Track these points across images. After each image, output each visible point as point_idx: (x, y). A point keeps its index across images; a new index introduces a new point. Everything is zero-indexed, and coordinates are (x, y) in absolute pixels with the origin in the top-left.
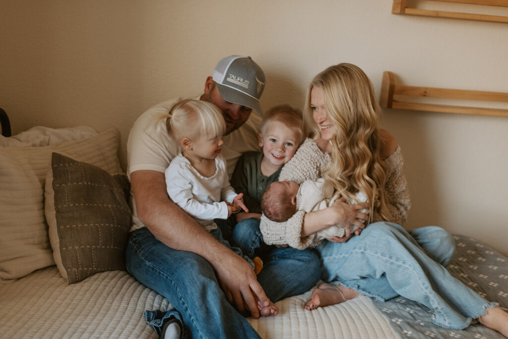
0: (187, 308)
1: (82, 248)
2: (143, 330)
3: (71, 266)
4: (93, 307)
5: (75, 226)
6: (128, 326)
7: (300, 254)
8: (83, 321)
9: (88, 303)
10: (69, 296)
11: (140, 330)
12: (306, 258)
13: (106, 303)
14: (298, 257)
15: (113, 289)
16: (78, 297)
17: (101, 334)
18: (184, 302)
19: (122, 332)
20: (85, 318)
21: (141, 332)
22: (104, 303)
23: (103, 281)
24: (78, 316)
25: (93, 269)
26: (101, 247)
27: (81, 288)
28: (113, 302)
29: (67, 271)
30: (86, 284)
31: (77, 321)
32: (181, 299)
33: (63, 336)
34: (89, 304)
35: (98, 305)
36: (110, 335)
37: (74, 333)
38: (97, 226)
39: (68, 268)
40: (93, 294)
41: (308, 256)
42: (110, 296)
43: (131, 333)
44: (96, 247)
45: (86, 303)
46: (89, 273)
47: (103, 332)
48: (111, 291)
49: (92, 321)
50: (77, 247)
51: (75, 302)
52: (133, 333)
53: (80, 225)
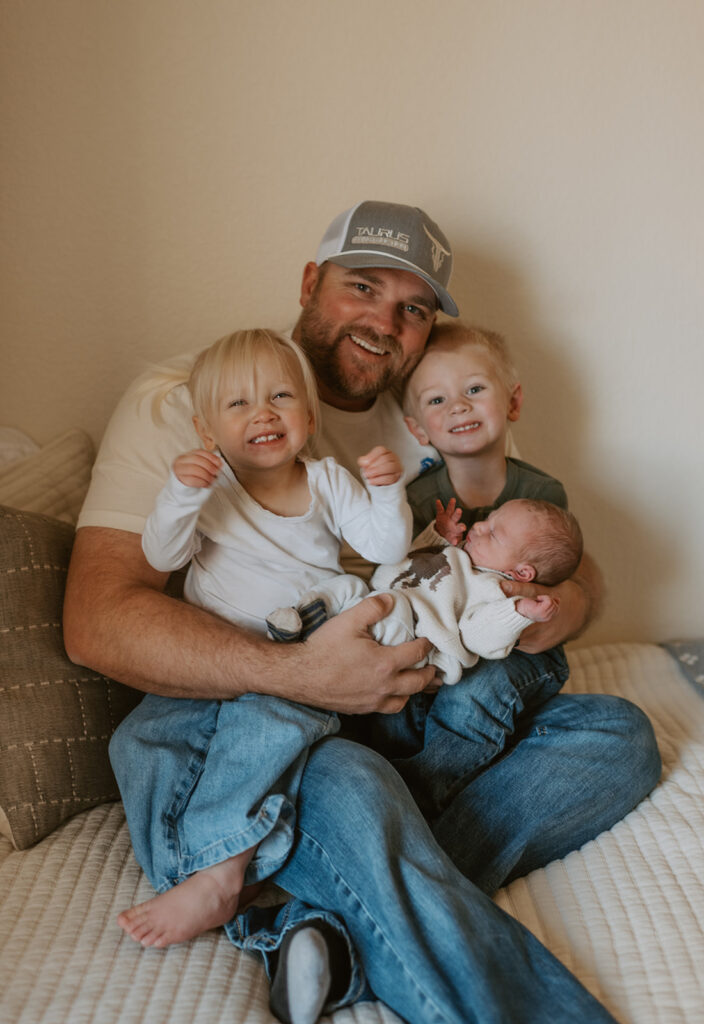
0: (358, 906)
1: (44, 746)
2: (233, 969)
3: (17, 798)
4: (86, 914)
5: (17, 687)
6: (191, 963)
7: (605, 716)
8: (66, 961)
9: (68, 903)
10: (14, 888)
11: (225, 970)
12: (622, 723)
13: (117, 898)
14: (602, 725)
15: (126, 856)
16: (40, 888)
17: (123, 997)
18: (347, 889)
19: (179, 981)
20: (71, 953)
21: (230, 976)
22: (112, 901)
23: (96, 833)
24: (48, 948)
25: (72, 800)
26: (88, 738)
27: (44, 860)
28: (135, 893)
29: (6, 811)
30: (56, 846)
31: (51, 965)
32: (337, 880)
33: (18, 1014)
34: (71, 906)
35: (97, 908)
36: (149, 995)
37: (48, 1001)
38: (73, 685)
39: (9, 805)
40: (78, 877)
41: (625, 718)
42: (124, 875)
43: (203, 982)
44: (77, 740)
45: (63, 906)
46: (63, 810)
47: (127, 990)
48: (124, 862)
49: (90, 959)
50: (29, 745)
51: (32, 904)
52: (209, 983)
53: (31, 685)
